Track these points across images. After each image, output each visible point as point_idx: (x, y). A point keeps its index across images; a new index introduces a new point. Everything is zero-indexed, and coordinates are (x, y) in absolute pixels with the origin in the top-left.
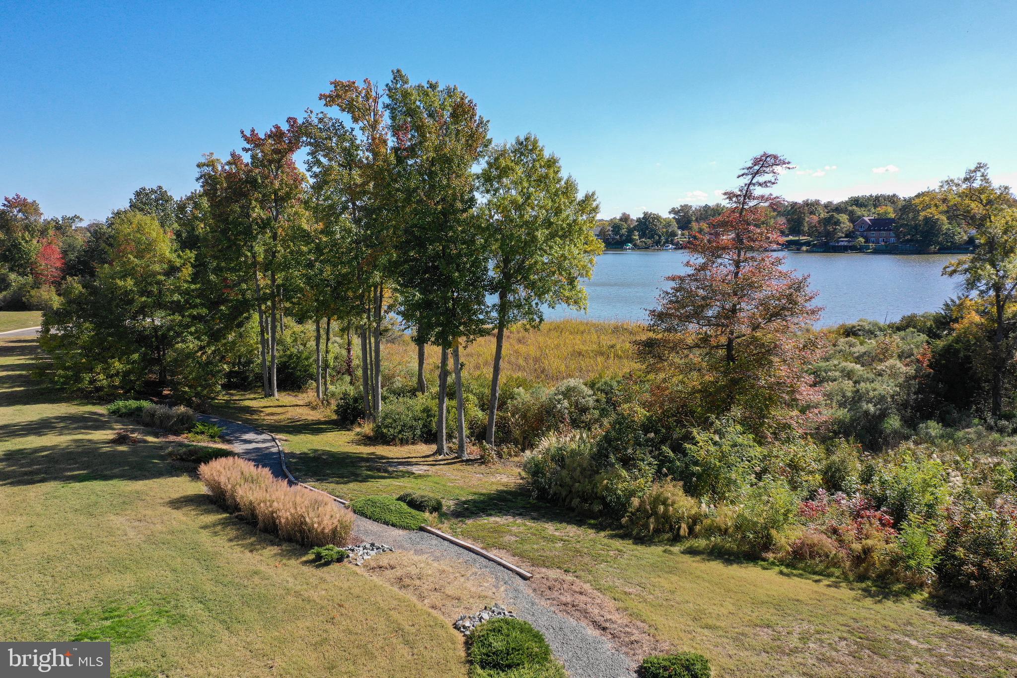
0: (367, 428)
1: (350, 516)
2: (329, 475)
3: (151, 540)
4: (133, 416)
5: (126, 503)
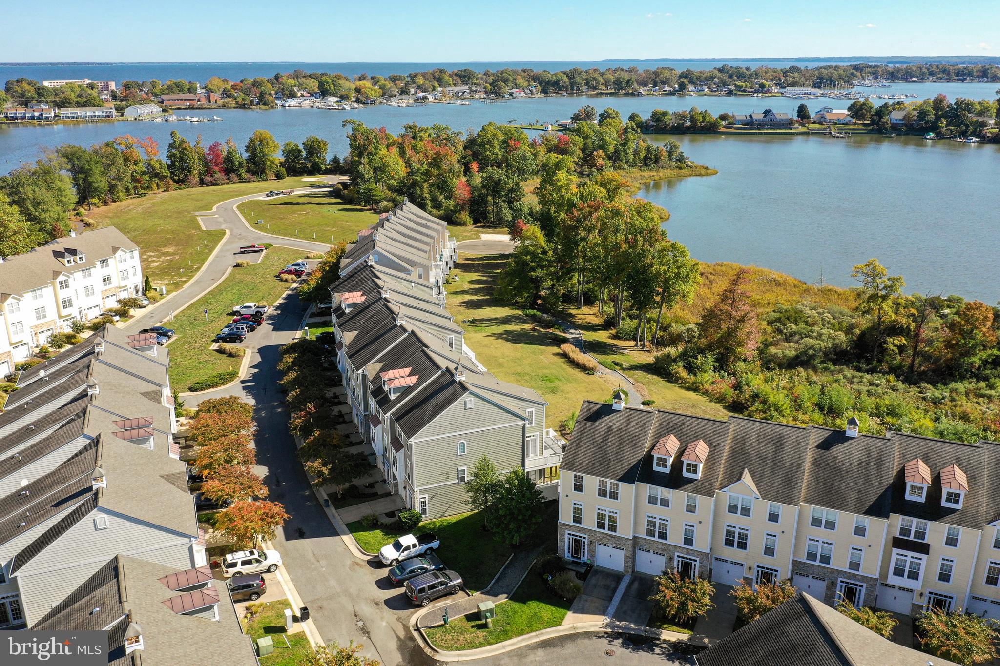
0: (614, 331)
1: (598, 364)
2: (597, 352)
3: (550, 363)
4: (534, 318)
5: (542, 352)
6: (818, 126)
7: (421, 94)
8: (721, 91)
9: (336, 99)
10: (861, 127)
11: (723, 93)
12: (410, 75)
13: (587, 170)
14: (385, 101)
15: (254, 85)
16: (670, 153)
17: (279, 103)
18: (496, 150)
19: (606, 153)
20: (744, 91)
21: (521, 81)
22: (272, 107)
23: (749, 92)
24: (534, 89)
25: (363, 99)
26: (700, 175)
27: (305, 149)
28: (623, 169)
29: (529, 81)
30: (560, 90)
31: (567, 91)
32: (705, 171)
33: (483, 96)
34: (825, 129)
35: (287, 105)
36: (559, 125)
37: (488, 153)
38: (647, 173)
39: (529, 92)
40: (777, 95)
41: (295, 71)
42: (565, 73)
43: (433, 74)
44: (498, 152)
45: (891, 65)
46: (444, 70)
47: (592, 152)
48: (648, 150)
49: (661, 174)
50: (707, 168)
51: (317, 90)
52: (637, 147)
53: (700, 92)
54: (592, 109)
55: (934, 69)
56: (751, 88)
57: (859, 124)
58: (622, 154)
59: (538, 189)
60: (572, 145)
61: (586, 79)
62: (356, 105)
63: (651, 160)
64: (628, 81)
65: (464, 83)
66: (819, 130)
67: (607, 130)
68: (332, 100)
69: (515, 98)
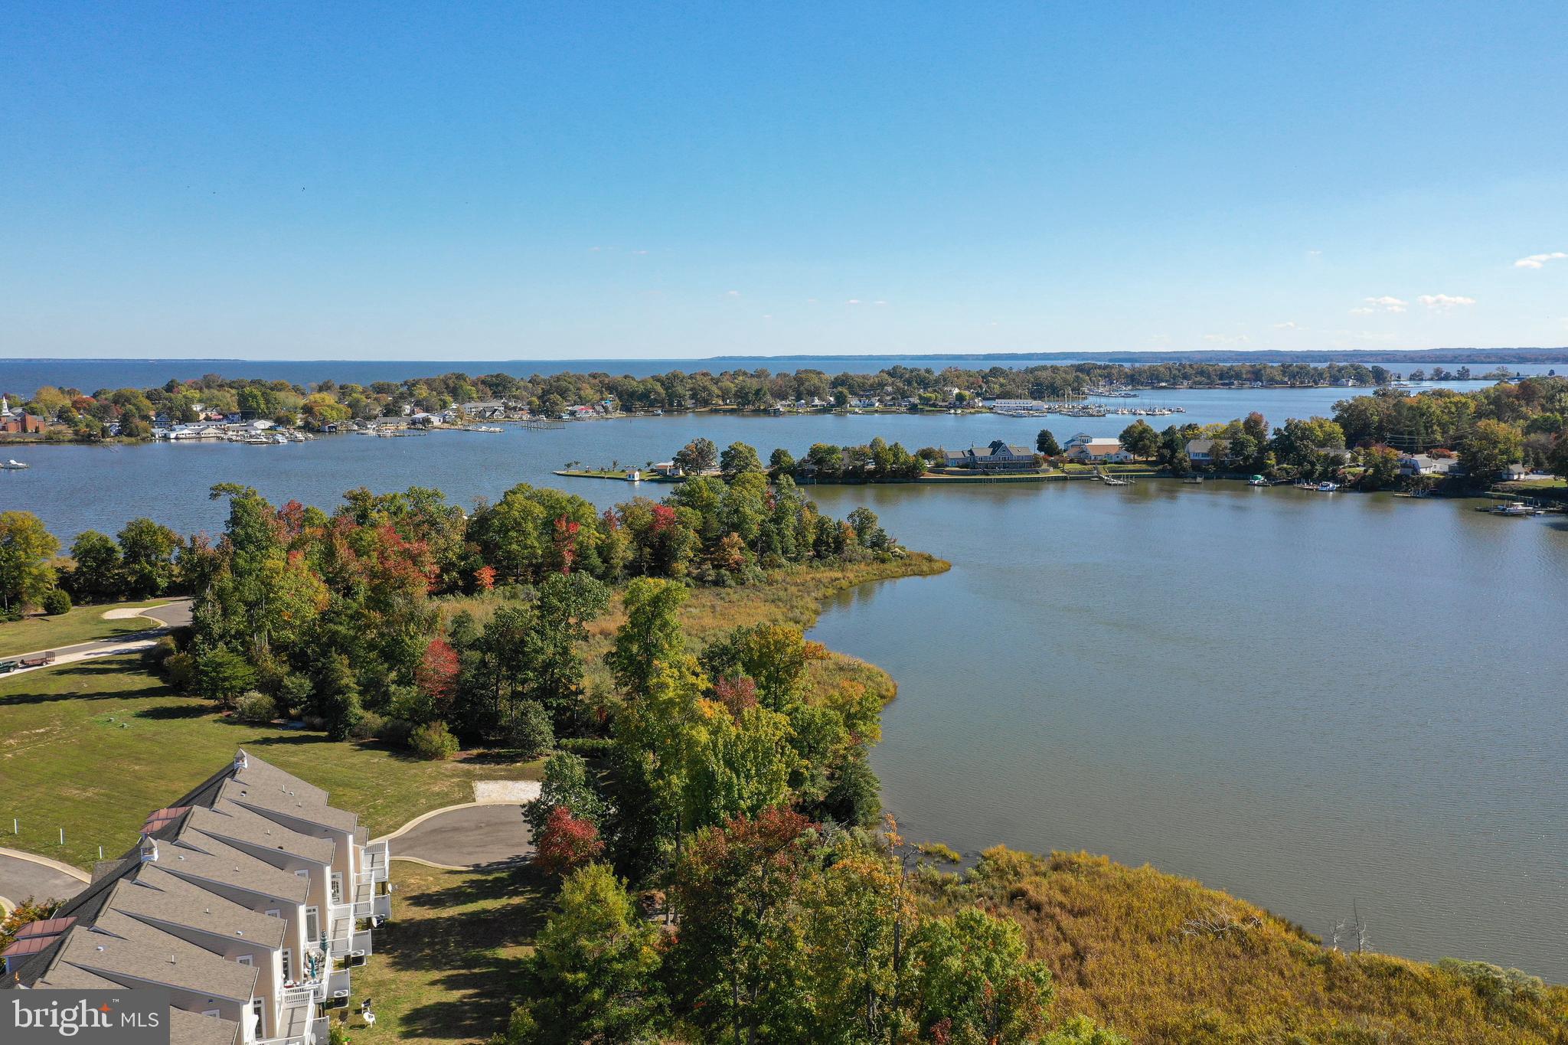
6: (1077, 466)
7: (420, 415)
8: (900, 405)
9: (268, 424)
10: (1144, 467)
11: (903, 409)
12: (406, 383)
13: (712, 572)
14: (356, 427)
15: (116, 402)
16: (860, 531)
17: (158, 432)
18: (532, 541)
19: (744, 538)
20: (934, 405)
21: (588, 392)
22: (143, 439)
23: (941, 406)
24: (609, 405)
25: (316, 423)
26: (922, 574)
27: (124, 546)
28: (779, 566)
29: (602, 393)
30: (652, 405)
31: (662, 407)
32: (924, 565)
33: (526, 417)
34: (1089, 472)
35: (173, 435)
36: (652, 471)
37: (514, 546)
38: (826, 574)
39: (602, 410)
40: (984, 410)
41: (205, 377)
42: (658, 380)
43: (445, 382)
44: (536, 543)
45: (1127, 365)
46: (462, 375)
47: (719, 538)
48: (821, 525)
49: (851, 575)
50: (930, 559)
51: (235, 408)
52: (800, 520)
53: (869, 409)
54: (710, 443)
55: (1188, 370)
56: (944, 401)
57: (1140, 462)
58: (776, 537)
59: (613, 655)
60: (680, 527)
61: (691, 389)
62: (300, 436)
63: (828, 544)
64: (758, 392)
65: (497, 395)
66: (1081, 473)
67: (745, 492)
68: (262, 425)
69: (578, 419)
